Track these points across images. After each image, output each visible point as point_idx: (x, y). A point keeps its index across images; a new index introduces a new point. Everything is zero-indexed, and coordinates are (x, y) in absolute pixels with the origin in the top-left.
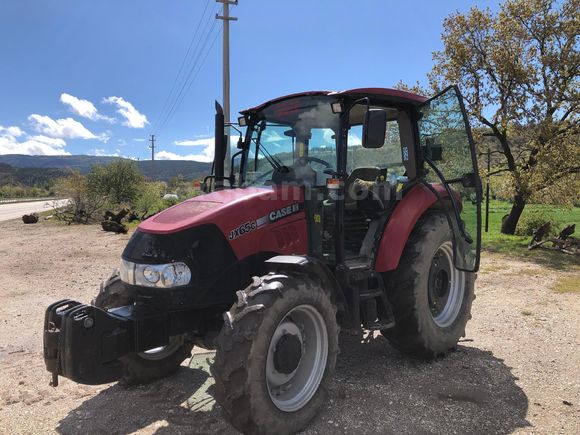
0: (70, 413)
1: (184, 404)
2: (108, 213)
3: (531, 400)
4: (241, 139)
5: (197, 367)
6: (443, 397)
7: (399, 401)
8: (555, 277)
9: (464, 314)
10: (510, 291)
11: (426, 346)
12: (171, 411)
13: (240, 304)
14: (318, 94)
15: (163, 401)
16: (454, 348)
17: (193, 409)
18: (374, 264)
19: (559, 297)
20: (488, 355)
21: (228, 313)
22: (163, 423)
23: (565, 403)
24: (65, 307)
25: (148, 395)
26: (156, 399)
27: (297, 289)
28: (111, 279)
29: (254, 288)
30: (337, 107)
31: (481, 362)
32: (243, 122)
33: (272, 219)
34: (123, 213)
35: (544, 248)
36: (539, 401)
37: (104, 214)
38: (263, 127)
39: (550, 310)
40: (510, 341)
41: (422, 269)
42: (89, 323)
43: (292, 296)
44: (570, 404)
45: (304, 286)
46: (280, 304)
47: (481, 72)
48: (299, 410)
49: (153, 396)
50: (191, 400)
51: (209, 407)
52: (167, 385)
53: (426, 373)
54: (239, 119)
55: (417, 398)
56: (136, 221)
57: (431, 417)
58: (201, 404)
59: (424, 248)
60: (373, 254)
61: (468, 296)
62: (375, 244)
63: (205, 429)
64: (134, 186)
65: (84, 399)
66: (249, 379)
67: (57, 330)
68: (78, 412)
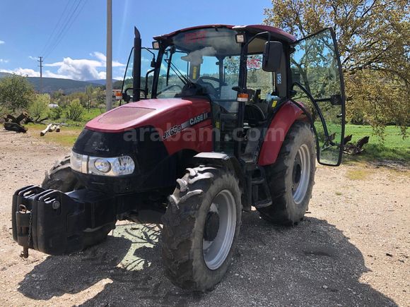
0: (26, 276)
1: (119, 265)
2: (9, 117)
3: (364, 253)
4: (154, 59)
5: (120, 236)
6: (307, 253)
7: (279, 257)
8: (345, 169)
9: (308, 195)
10: (322, 178)
11: (289, 218)
12: (111, 271)
13: (182, 189)
14: (222, 27)
15: (102, 264)
16: (302, 219)
17: (128, 268)
18: (258, 159)
19: (354, 183)
20: (323, 222)
21: (173, 196)
22: (108, 281)
23: (388, 255)
24: (29, 192)
25: (87, 259)
26: (96, 262)
27: (222, 178)
28: (55, 168)
29: (191, 177)
30: (241, 38)
31: (322, 228)
32: (157, 45)
33: (192, 124)
34: (22, 117)
35: (331, 150)
36: (369, 254)
37: (6, 117)
38: (173, 51)
39: (351, 192)
40: (335, 213)
41: (290, 164)
42: (57, 205)
43: (219, 183)
44: (391, 256)
45: (226, 175)
46: (213, 189)
47: (296, 27)
48: (219, 268)
49: (92, 259)
50: (124, 262)
51: (140, 267)
52: (101, 251)
53: (289, 236)
54: (153, 43)
55: (290, 254)
56: (31, 123)
57: (306, 268)
58: (133, 265)
59: (292, 148)
60: (257, 153)
61: (311, 182)
62: (259, 145)
63: (144, 284)
64: (26, 96)
65: (35, 264)
66: (193, 247)
67: (28, 212)
68: (34, 275)
